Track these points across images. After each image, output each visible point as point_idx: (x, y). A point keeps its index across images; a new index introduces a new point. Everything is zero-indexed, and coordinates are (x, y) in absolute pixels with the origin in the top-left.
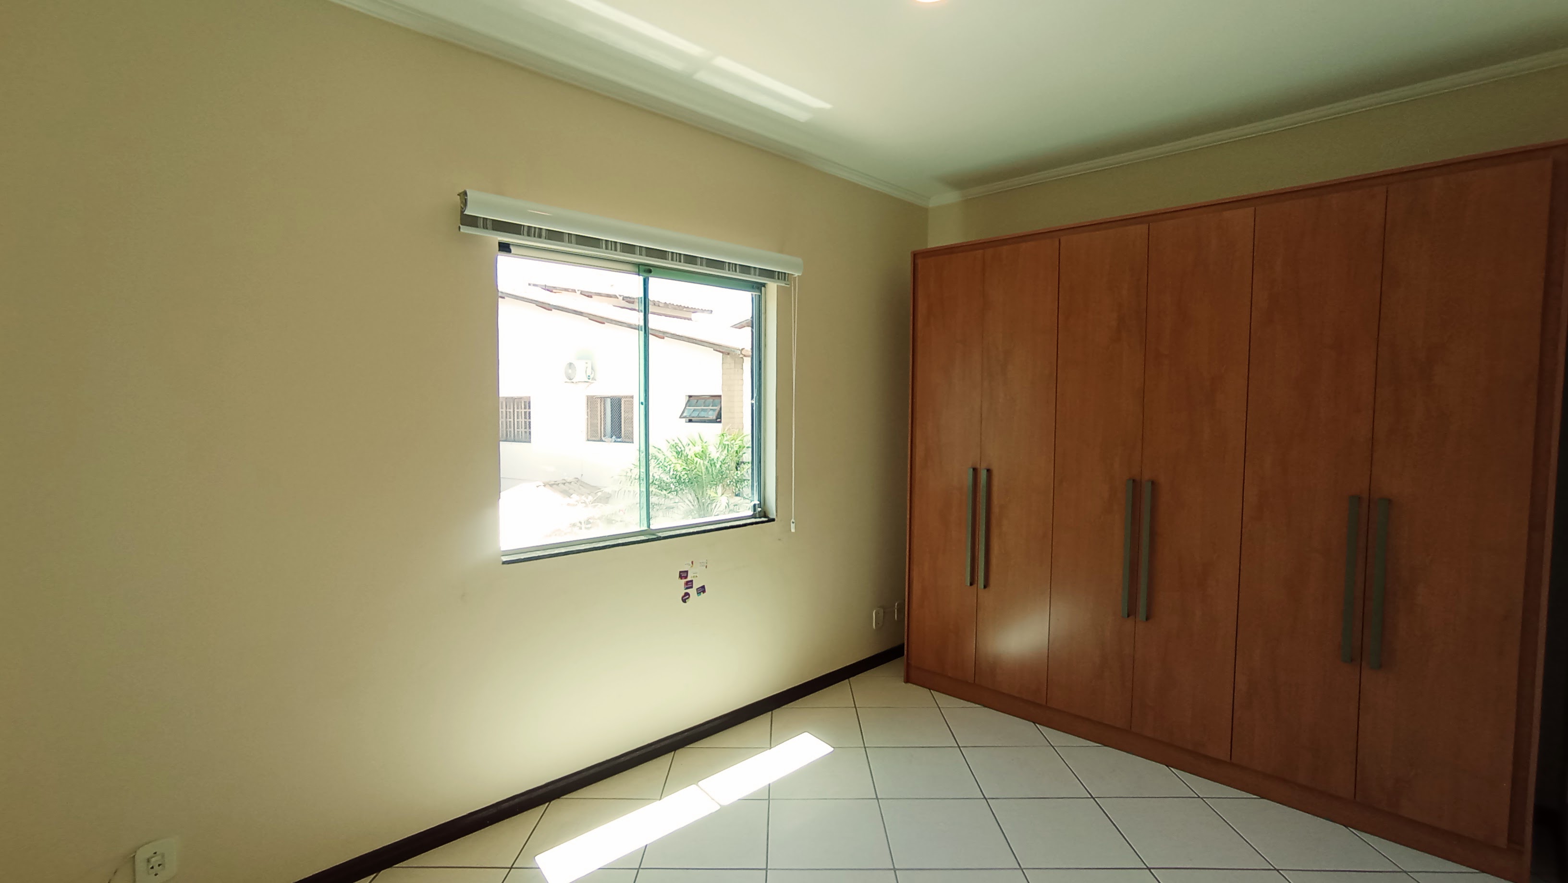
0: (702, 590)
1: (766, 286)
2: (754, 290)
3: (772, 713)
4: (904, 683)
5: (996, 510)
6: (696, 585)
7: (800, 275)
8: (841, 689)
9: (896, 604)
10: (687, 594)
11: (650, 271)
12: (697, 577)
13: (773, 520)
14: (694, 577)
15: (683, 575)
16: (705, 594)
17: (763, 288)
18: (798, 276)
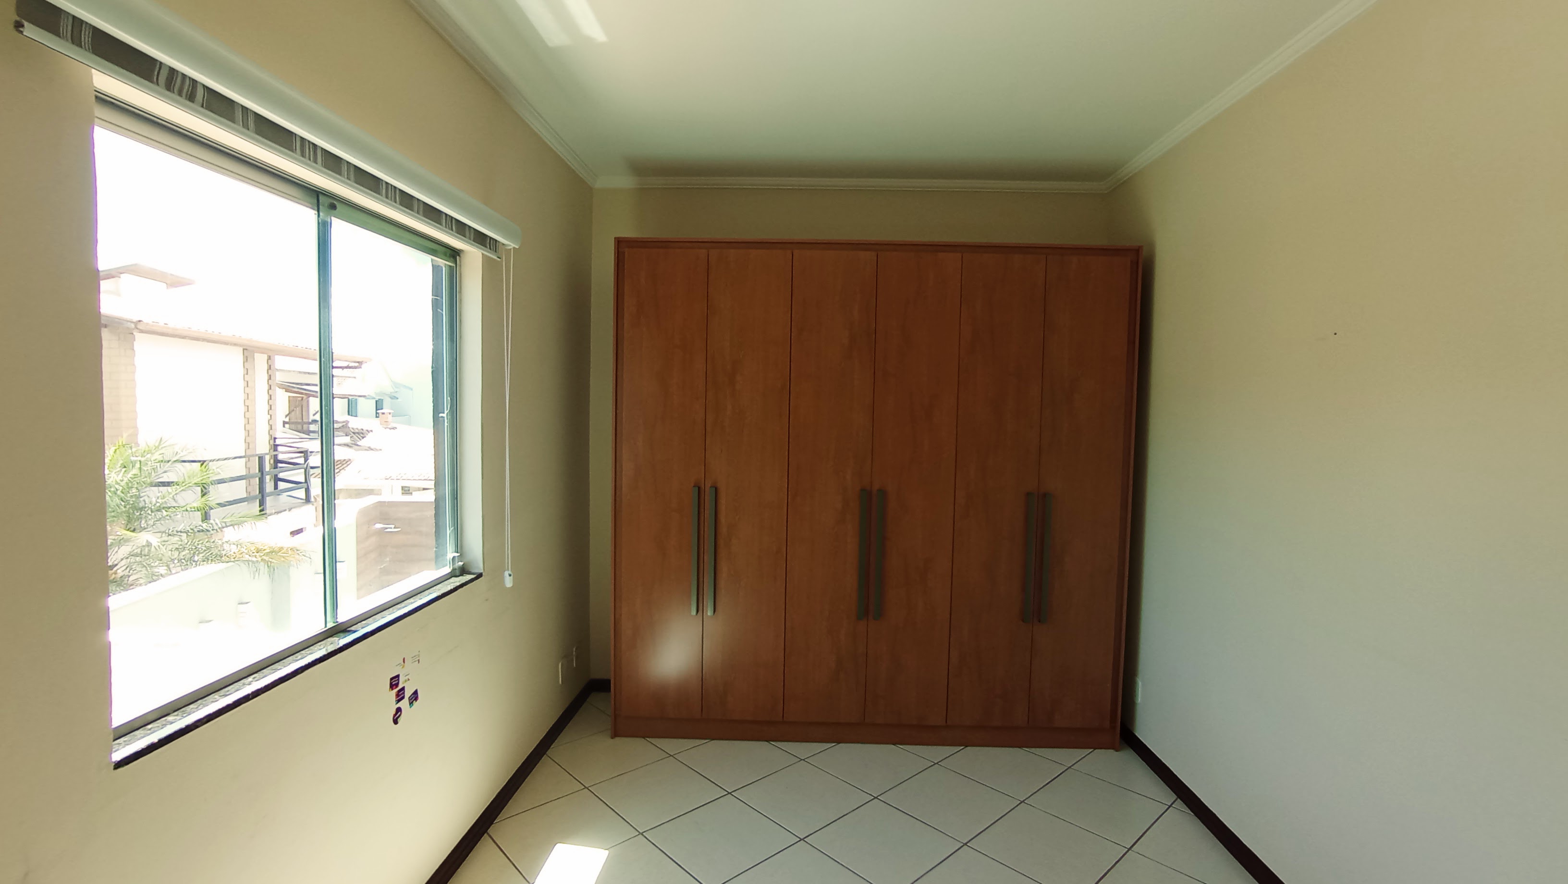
0: (415, 696)
1: (461, 255)
2: (444, 257)
3: (488, 834)
4: (611, 740)
5: (723, 529)
6: (408, 693)
7: (517, 247)
8: (544, 769)
9: (574, 649)
10: (399, 710)
11: (333, 207)
12: (409, 680)
13: (480, 576)
14: (406, 681)
15: (394, 682)
16: (418, 701)
17: (458, 257)
18: (514, 248)
